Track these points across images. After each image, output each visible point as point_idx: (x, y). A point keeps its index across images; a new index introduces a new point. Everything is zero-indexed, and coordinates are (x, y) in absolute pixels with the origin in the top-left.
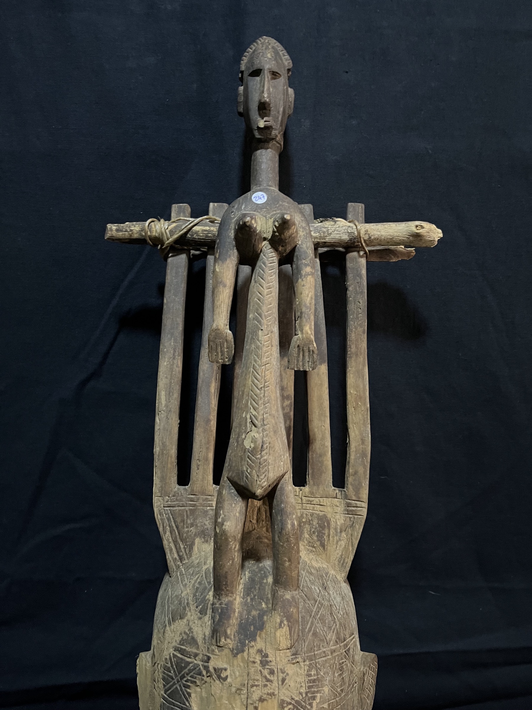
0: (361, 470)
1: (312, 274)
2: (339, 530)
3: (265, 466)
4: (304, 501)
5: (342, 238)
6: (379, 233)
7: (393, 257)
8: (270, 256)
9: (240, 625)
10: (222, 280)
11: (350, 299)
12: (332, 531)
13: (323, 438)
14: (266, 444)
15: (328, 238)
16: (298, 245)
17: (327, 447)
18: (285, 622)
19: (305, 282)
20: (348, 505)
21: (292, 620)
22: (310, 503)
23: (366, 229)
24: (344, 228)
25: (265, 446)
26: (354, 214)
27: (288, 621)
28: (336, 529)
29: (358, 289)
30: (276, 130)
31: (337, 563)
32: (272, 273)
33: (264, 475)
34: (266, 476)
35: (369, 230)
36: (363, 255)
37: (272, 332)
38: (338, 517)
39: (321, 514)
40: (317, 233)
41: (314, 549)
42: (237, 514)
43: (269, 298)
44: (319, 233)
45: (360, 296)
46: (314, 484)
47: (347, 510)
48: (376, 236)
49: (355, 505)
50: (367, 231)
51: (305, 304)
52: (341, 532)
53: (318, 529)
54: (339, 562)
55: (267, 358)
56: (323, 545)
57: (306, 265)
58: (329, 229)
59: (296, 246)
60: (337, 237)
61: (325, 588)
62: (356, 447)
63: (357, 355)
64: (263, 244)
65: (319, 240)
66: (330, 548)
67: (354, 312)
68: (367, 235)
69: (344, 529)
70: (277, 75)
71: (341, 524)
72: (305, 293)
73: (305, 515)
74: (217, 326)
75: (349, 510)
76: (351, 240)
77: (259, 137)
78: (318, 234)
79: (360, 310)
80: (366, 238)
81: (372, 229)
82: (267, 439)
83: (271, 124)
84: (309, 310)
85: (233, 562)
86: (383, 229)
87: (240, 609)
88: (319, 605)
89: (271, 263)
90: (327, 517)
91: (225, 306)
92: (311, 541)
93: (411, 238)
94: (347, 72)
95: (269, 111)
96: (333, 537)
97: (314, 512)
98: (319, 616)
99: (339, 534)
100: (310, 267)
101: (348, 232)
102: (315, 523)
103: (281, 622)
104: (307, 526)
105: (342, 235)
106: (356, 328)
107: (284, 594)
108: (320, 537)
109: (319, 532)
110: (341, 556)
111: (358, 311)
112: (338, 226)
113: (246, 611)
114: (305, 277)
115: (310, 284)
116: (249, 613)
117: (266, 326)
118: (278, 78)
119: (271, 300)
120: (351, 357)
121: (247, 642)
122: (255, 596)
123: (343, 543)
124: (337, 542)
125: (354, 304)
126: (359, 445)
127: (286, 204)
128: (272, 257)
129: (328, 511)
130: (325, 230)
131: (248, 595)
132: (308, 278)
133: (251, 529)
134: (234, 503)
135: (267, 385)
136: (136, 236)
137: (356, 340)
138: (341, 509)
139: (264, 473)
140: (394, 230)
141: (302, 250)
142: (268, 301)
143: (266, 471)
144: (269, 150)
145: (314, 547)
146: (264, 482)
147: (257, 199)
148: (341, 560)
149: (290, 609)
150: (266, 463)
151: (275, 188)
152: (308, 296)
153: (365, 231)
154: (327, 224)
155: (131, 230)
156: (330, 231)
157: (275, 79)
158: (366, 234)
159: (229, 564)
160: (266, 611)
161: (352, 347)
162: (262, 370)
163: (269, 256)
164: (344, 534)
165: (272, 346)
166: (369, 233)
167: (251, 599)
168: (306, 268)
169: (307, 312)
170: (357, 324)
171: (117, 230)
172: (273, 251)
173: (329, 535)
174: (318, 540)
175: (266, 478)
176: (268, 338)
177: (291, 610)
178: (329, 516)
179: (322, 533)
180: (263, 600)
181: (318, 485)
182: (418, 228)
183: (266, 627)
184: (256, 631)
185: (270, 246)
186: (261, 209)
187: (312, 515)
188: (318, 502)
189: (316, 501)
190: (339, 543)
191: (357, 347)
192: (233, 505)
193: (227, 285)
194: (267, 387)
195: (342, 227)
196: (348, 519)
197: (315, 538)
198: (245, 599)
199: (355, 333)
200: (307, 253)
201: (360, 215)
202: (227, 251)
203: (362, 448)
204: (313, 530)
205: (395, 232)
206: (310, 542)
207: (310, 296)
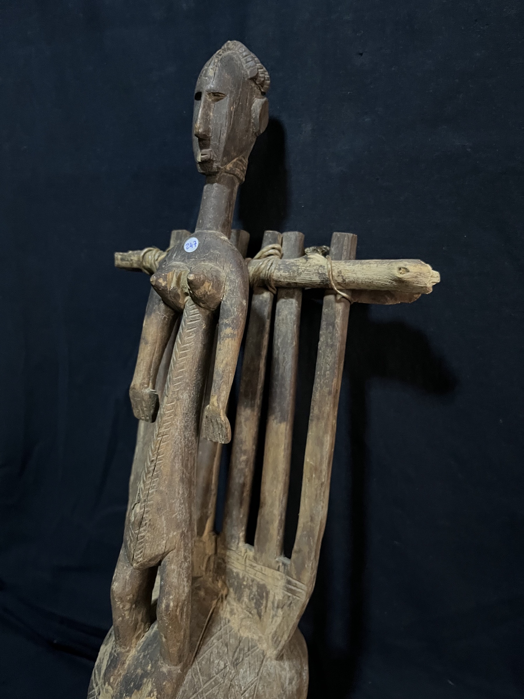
0: (306, 549)
1: (233, 336)
2: (276, 605)
3: (142, 542)
4: (247, 564)
5: (312, 280)
6: (354, 275)
7: (388, 299)
8: (191, 313)
9: (125, 677)
10: (145, 337)
11: (320, 351)
12: (270, 604)
13: (272, 505)
14: (145, 520)
15: (298, 278)
16: (222, 302)
17: (275, 515)
18: (155, 693)
19: (222, 346)
20: (289, 582)
21: (163, 693)
22: (253, 567)
23: (340, 270)
24: (315, 268)
25: (144, 523)
26: (338, 247)
27: (159, 693)
28: (273, 603)
29: (329, 340)
30: (216, 162)
31: (270, 636)
32: (190, 332)
33: (140, 551)
34: (141, 552)
35: (343, 271)
36: (340, 299)
37: (178, 400)
38: (277, 591)
39: (262, 583)
40: (286, 272)
41: (250, 615)
42: (128, 577)
43: (182, 361)
44: (289, 272)
45: (330, 350)
46: (258, 551)
47: (286, 587)
48: (352, 279)
49: (294, 585)
50: (340, 272)
51: (218, 371)
52: (278, 607)
53: (257, 596)
54: (273, 638)
55: (165, 428)
56: (260, 616)
57: (227, 325)
58: (300, 267)
59: (221, 302)
60: (308, 278)
61: (237, 664)
62: (304, 524)
63: (318, 419)
64: (185, 300)
65: (288, 281)
66: (267, 619)
67: (322, 368)
68: (341, 277)
69: (281, 605)
70: (220, 95)
71: (279, 600)
72: (220, 359)
73: (246, 579)
74: (134, 385)
75: (289, 588)
76: (323, 283)
77: (202, 171)
78: (287, 274)
79: (328, 366)
80: (340, 280)
81: (346, 270)
82: (147, 515)
83: (209, 157)
84: (219, 379)
85: (123, 619)
86: (359, 271)
87: (131, 662)
88: (213, 683)
89: (191, 321)
90: (266, 588)
91: (145, 365)
92: (250, 607)
93: (394, 283)
94: (361, 54)
95: (208, 141)
96: (270, 610)
97: (255, 578)
98: (206, 694)
99: (275, 609)
100: (231, 328)
101: (319, 273)
102: (255, 589)
103: (151, 691)
104: (247, 590)
105: (312, 275)
106: (321, 387)
107: (162, 666)
108: (258, 605)
109: (257, 600)
110: (276, 632)
111: (326, 368)
112: (309, 265)
113: (135, 666)
114: (223, 340)
115: (228, 348)
116: (136, 669)
117: (171, 393)
118: (222, 99)
119: (185, 363)
120: (312, 420)
121: (124, 695)
122: (148, 654)
123: (279, 620)
124: (273, 617)
125: (324, 358)
126: (307, 522)
127: (218, 252)
128: (195, 314)
129: (269, 583)
130: (294, 268)
131: (143, 652)
132: (226, 341)
133: (199, 575)
134: (126, 566)
135: (159, 458)
136: (135, 266)
137: (320, 401)
138: (282, 583)
139: (140, 549)
140: (374, 272)
141: (225, 308)
142: (179, 365)
143: (142, 547)
144: (216, 184)
145: (250, 613)
146: (140, 558)
147: (189, 246)
148: (275, 637)
149: (163, 682)
150: (142, 540)
151: (216, 230)
152: (222, 362)
153: (338, 272)
154: (300, 261)
155: (132, 260)
156: (300, 271)
157: (218, 100)
158: (339, 276)
159: (119, 620)
160: (149, 674)
161: (315, 409)
162: (158, 441)
163: (189, 313)
164: (280, 610)
165: (175, 415)
166: (342, 275)
167: (144, 656)
168: (226, 328)
169: (218, 381)
170: (323, 382)
171: (122, 259)
172: (196, 307)
173: (266, 607)
174: (256, 608)
175: (142, 554)
176: (171, 407)
177: (164, 684)
178: (269, 587)
179: (260, 602)
180: (151, 661)
181: (262, 553)
182: (401, 271)
183: (142, 689)
184: (134, 689)
185: (192, 302)
186: (189, 258)
187: (253, 581)
188: (260, 569)
189: (258, 567)
190: (275, 618)
191: (320, 411)
192: (125, 568)
193: (150, 342)
194: (159, 461)
195: (313, 266)
196: (286, 597)
197: (253, 605)
198: (139, 654)
199: (320, 393)
200: (230, 311)
201: (344, 248)
202: (153, 306)
203: (310, 526)
204: (252, 596)
205: (374, 274)
206: (248, 607)
207: (224, 362)
